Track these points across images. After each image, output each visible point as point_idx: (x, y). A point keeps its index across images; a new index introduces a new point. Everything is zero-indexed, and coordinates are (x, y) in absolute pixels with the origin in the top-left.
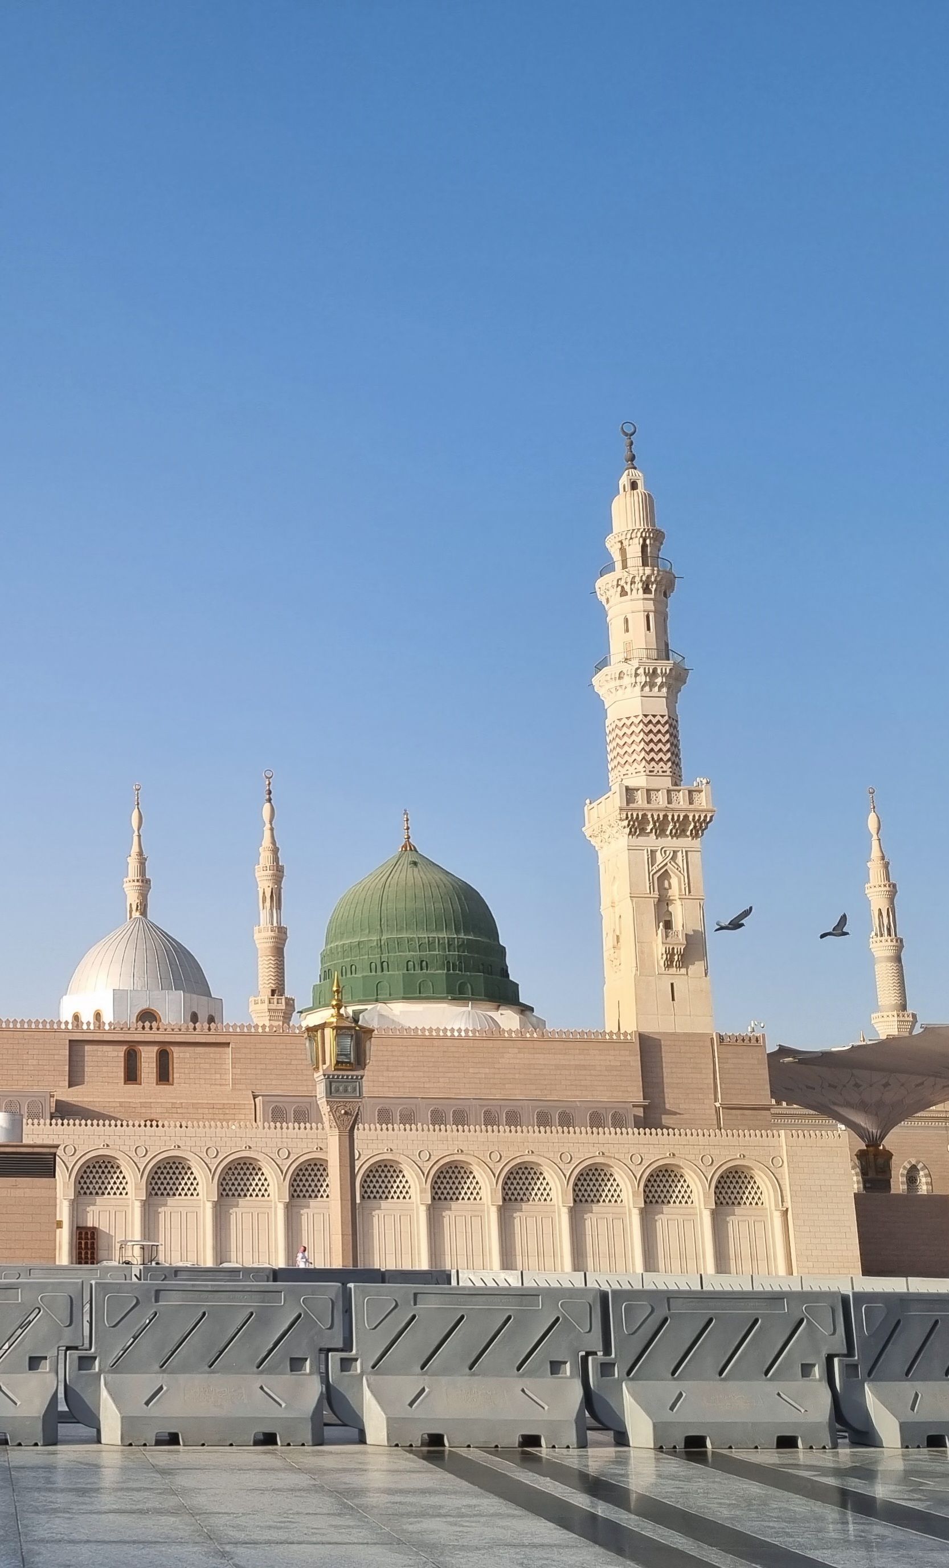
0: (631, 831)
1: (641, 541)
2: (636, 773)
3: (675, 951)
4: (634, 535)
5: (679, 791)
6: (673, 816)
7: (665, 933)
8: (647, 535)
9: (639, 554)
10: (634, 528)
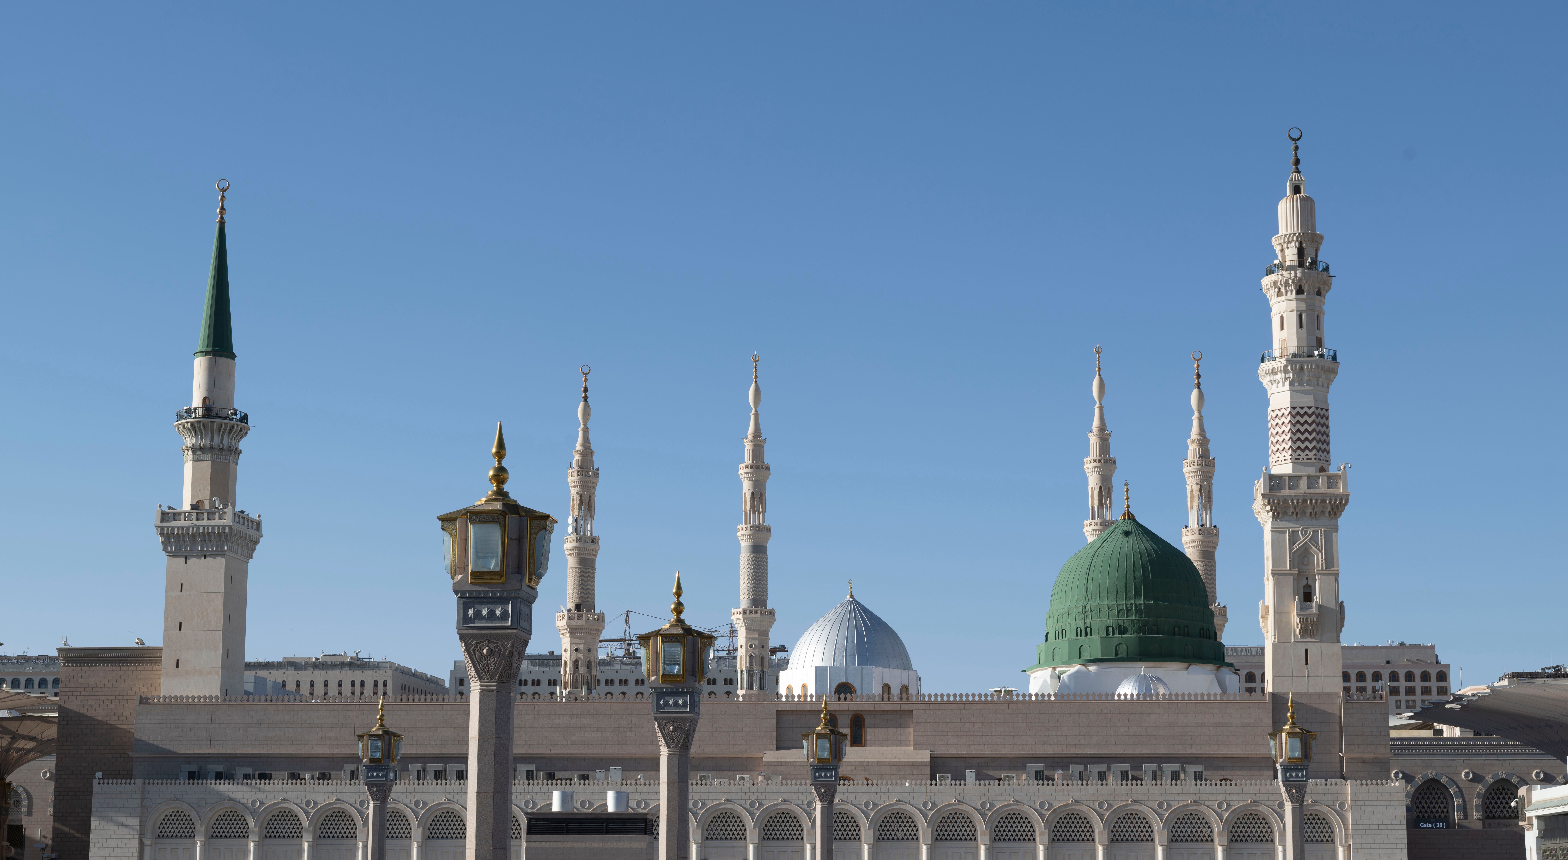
0: (1274, 515)
1: (1298, 244)
2: (1286, 460)
3: (1309, 620)
4: (1290, 239)
5: (1319, 477)
6: (1311, 500)
7: (1299, 605)
8: (1303, 239)
9: (1296, 257)
10: (1290, 232)
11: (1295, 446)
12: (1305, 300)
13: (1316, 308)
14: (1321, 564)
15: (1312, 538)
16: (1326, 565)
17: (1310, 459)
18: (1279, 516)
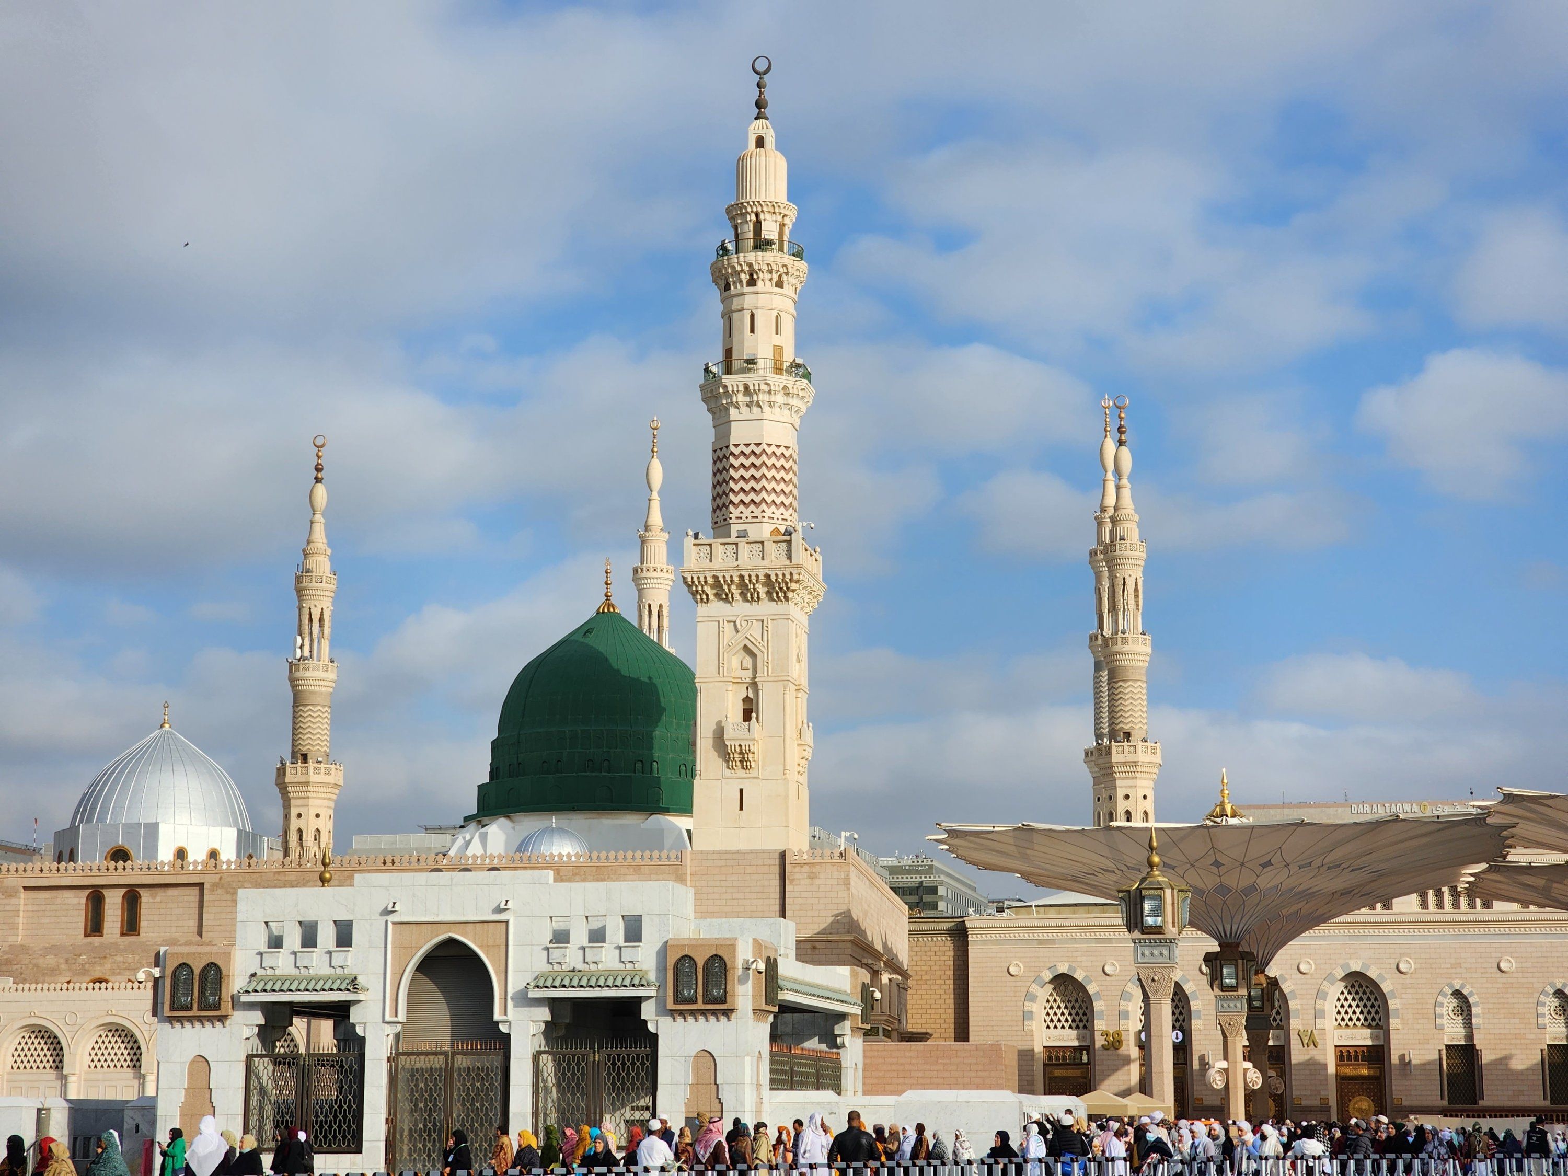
0: (701, 598)
1: (753, 217)
2: (725, 520)
3: (743, 748)
4: (744, 211)
5: (762, 543)
6: (750, 576)
7: (731, 726)
8: (759, 209)
9: (751, 235)
10: (743, 201)
11: (736, 500)
12: (757, 293)
13: (774, 306)
14: (765, 668)
15: (755, 631)
16: (773, 669)
17: (757, 517)
18: (708, 599)
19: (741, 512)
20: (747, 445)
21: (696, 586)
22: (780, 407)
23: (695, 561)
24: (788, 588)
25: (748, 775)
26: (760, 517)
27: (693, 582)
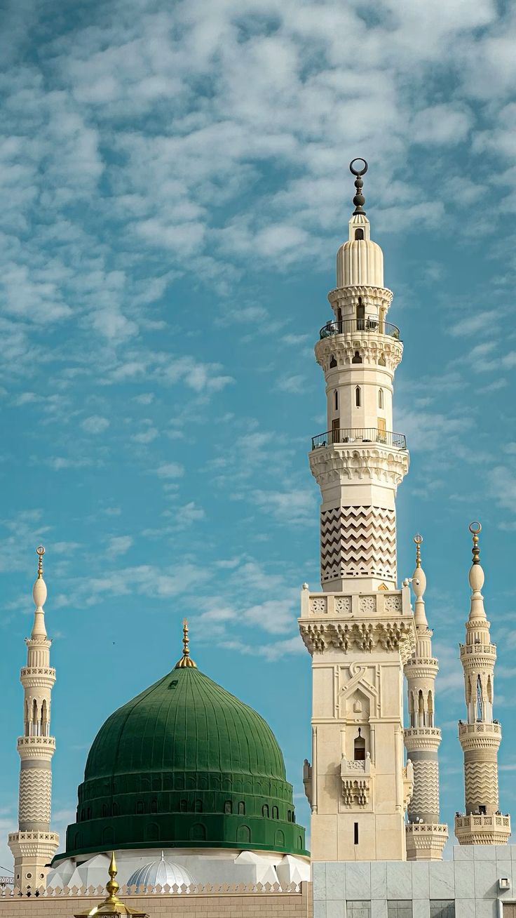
0: (317, 646)
1: (357, 301)
2: (336, 576)
3: (359, 784)
4: (348, 295)
5: (374, 596)
6: (363, 626)
7: (347, 764)
8: (363, 293)
9: (355, 317)
10: (347, 286)
11: (347, 558)
12: (363, 370)
13: (378, 382)
14: (378, 711)
15: (367, 677)
16: (384, 712)
17: (367, 573)
18: (323, 647)
19: (352, 569)
20: (357, 508)
21: (313, 635)
22: (385, 474)
23: (312, 613)
24: (399, 638)
25: (363, 810)
26: (369, 573)
27: (310, 631)
